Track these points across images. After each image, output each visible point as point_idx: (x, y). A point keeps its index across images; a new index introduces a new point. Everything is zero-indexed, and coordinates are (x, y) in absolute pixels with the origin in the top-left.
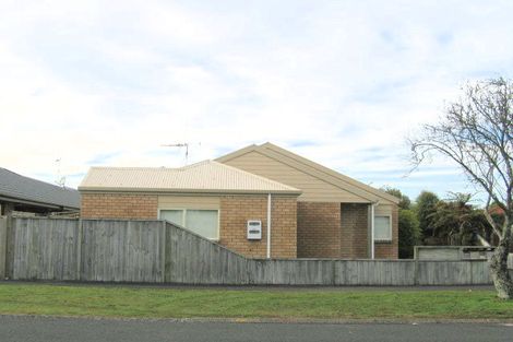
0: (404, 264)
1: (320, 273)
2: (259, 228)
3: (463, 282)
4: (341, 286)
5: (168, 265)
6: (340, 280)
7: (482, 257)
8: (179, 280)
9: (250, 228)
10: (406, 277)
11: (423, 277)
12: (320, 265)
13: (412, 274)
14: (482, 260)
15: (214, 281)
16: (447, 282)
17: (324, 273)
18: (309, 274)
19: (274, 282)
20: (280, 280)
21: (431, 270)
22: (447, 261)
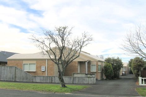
0: (70, 78)
1: (48, 79)
2: (44, 68)
3: (86, 83)
4: (53, 83)
5: (15, 77)
6: (53, 82)
7: (91, 76)
8: (18, 81)
9: (42, 68)
10: (70, 81)
11: (75, 81)
12: (49, 77)
13: (72, 80)
14: (91, 77)
15: (25, 81)
16: (81, 83)
17: (49, 80)
18: (46, 80)
19: (38, 82)
20: (39, 81)
21: (77, 80)
22: (81, 77)
